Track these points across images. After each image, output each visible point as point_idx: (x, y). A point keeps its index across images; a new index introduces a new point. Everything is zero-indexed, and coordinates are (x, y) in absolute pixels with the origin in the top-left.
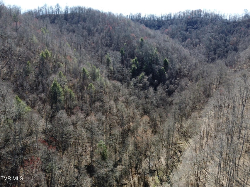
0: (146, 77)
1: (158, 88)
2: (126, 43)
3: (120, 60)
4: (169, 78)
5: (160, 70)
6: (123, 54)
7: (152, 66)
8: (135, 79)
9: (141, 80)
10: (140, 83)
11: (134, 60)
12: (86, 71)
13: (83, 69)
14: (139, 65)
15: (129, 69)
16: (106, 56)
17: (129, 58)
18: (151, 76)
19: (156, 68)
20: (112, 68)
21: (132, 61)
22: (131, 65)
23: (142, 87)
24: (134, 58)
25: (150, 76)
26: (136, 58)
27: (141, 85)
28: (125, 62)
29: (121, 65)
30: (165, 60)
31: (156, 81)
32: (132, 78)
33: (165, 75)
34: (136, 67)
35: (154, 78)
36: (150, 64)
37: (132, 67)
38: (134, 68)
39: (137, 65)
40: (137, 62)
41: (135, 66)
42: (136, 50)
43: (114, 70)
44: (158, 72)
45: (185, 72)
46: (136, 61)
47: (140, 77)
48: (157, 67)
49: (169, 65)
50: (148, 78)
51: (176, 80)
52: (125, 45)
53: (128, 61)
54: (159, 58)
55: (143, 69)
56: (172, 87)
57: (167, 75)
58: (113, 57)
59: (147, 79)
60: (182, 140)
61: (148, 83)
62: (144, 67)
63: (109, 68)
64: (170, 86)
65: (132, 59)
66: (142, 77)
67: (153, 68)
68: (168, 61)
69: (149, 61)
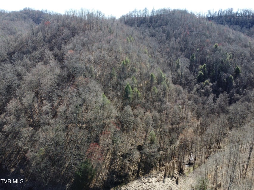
2: (199, 49)
3: (188, 66)
4: (237, 86)
5: (228, 79)
6: (194, 60)
7: (220, 73)
8: (199, 84)
9: (205, 86)
10: (203, 89)
12: (154, 76)
13: (152, 74)
14: (207, 72)
15: (196, 74)
16: (177, 61)
17: (198, 64)
19: (224, 76)
20: (179, 72)
21: (201, 67)
22: (199, 70)
23: (203, 93)
25: (214, 83)
26: (205, 64)
27: (203, 91)
28: (194, 68)
31: (220, 88)
32: (196, 83)
34: (202, 74)
35: (219, 85)
36: (219, 72)
37: (199, 73)
38: (201, 74)
39: (204, 71)
40: (205, 69)
41: (202, 72)
42: (207, 57)
43: (181, 74)
44: (225, 79)
46: (204, 67)
47: (204, 83)
48: (225, 74)
50: (212, 85)
51: (245, 89)
52: (198, 51)
53: (197, 67)
54: (231, 65)
55: (210, 76)
56: (236, 96)
58: (182, 63)
59: (210, 86)
61: (210, 90)
62: (212, 74)
63: (177, 72)
64: (234, 95)
65: (201, 65)
66: (206, 83)
67: (220, 75)
68: (240, 69)
69: (218, 68)
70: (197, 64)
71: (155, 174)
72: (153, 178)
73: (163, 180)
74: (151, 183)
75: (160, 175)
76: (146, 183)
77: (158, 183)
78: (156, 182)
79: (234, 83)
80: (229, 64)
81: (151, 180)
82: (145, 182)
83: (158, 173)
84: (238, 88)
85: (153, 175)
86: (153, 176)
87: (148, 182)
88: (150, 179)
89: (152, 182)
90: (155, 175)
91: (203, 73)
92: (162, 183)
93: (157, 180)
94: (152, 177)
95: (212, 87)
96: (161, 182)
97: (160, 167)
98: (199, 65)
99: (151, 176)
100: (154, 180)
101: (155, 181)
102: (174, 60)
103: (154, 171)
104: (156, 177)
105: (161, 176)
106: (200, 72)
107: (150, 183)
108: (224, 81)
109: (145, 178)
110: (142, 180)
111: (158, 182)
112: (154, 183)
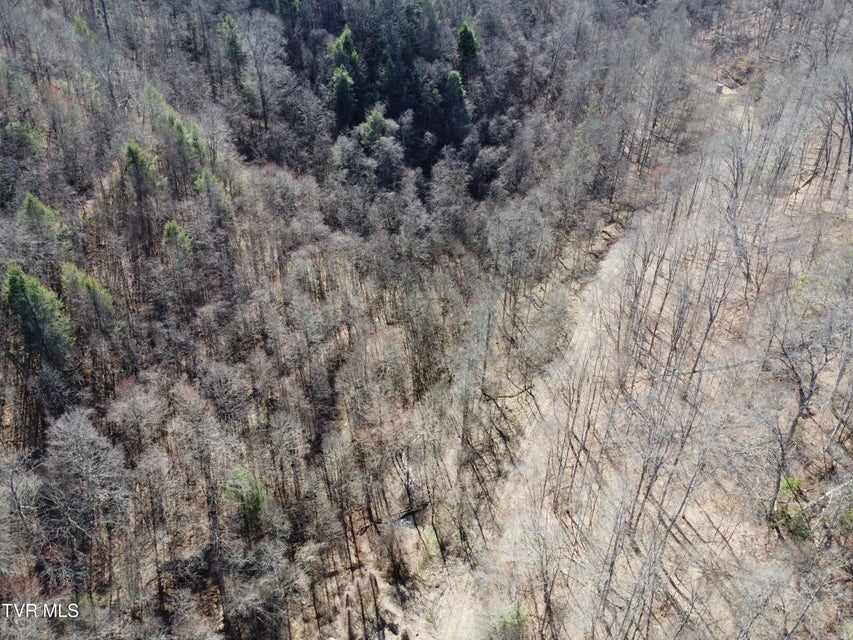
0: (392, 124)
1: (435, 169)
3: (281, 51)
4: (478, 113)
5: (444, 84)
7: (413, 68)
8: (349, 135)
9: (372, 139)
10: (369, 154)
11: (341, 40)
12: (144, 154)
13: (130, 149)
14: (363, 67)
15: (322, 86)
16: (223, 29)
18: (408, 117)
19: (430, 77)
20: (250, 83)
23: (375, 172)
24: (341, 32)
25: (404, 120)
26: (347, 32)
27: (371, 162)
28: (306, 53)
29: (286, 71)
30: (462, 29)
31: (428, 133)
33: (462, 105)
34: (350, 80)
35: (420, 123)
36: (407, 58)
37: (334, 78)
38: (344, 81)
39: (352, 66)
40: (354, 53)
41: (345, 73)
43: (262, 91)
44: (436, 91)
45: (541, 69)
46: (347, 45)
47: (366, 125)
48: (432, 68)
49: (478, 54)
50: (398, 127)
51: (504, 118)
53: (317, 45)
54: (439, 22)
55: (379, 83)
56: (488, 154)
57: (469, 105)
59: (392, 138)
60: (516, 376)
61: (398, 152)
62: (382, 72)
63: (242, 87)
64: (480, 153)
65: (331, 36)
66: (374, 124)
67: (417, 76)
68: (473, 34)
69: (400, 42)
70: (316, 32)
79: (467, 102)
80: (433, 17)
84: (484, 120)
91: (350, 75)
95: (399, 136)
98: (324, 36)
102: (207, 24)
106: (339, 75)
108: (433, 96)
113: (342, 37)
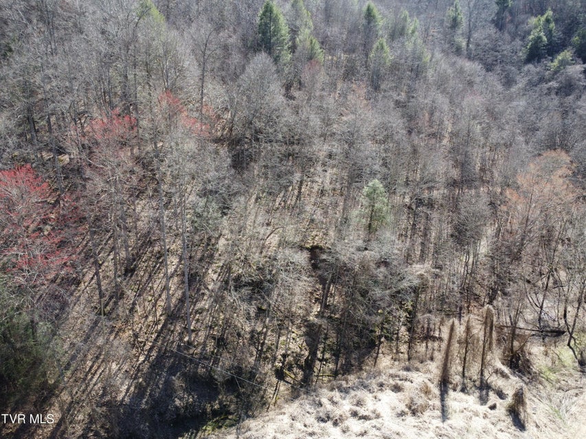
3: (492, 16)
11: (543, 18)
13: (368, 8)
14: (557, 34)
17: (524, 16)
20: (460, 39)
21: (535, 20)
22: (528, 31)
24: (544, 13)
26: (549, 13)
27: (554, 84)
29: (492, 30)
34: (545, 38)
37: (531, 37)
38: (539, 39)
39: (549, 33)
40: (552, 25)
41: (542, 34)
43: (468, 46)
46: (548, 21)
47: (553, 64)
62: (576, 38)
66: (561, 62)
71: (391, 371)
72: (380, 395)
73: (437, 403)
74: (374, 422)
75: (418, 378)
76: (341, 419)
77: (410, 419)
78: (402, 414)
81: (370, 405)
82: (337, 412)
83: (408, 369)
85: (383, 379)
86: (381, 385)
87: (355, 414)
88: (368, 397)
89: (378, 416)
90: (392, 376)
91: (545, 35)
92: (437, 422)
93: (402, 407)
94: (375, 387)
96: (431, 418)
97: (411, 342)
99: (373, 384)
100: (387, 403)
101: (393, 409)
103: (385, 361)
104: (397, 389)
105: (426, 381)
106: (536, 35)
107: (365, 418)
109: (336, 395)
110: (324, 401)
111: (414, 413)
112: (390, 423)
113: (545, 16)
